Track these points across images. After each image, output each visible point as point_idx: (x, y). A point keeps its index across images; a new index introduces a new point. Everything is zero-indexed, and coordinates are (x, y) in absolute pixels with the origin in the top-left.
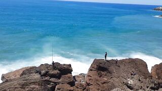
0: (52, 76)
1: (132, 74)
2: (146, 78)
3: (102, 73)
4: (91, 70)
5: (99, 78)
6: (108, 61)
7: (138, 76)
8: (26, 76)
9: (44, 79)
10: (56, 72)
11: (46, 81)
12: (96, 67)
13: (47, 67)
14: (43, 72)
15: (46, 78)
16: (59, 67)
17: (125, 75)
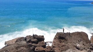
0: (33, 42)
1: (79, 41)
2: (87, 43)
3: (62, 40)
4: (55, 39)
5: (60, 43)
6: (65, 33)
7: (82, 42)
8: (18, 42)
10: (35, 40)
11: (29, 45)
12: (58, 37)
13: (30, 37)
14: (28, 40)
15: (30, 44)
16: (37, 37)
17: (75, 41)
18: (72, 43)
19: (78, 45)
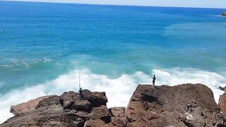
0: (80, 108)
2: (211, 112)
3: (149, 104)
4: (134, 100)
5: (144, 111)
6: (157, 87)
7: (200, 108)
8: (44, 108)
9: (68, 113)
10: (85, 102)
11: (70, 115)
12: (140, 95)
13: (72, 96)
14: (67, 103)
15: (72, 112)
16: (88, 96)
17: (182, 107)
18: (175, 110)
19: (189, 117)
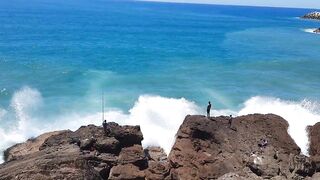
0: (104, 149)
1: (260, 145)
2: (288, 153)
3: (202, 142)
4: (180, 137)
5: (195, 153)
6: (213, 119)
7: (272, 147)
8: (52, 148)
9: (87, 155)
10: (111, 141)
11: (90, 158)
12: (189, 130)
13: (93, 132)
14: (85, 141)
15: (92, 154)
16: (116, 131)
17: (247, 146)
18: (238, 151)
19: (257, 160)
